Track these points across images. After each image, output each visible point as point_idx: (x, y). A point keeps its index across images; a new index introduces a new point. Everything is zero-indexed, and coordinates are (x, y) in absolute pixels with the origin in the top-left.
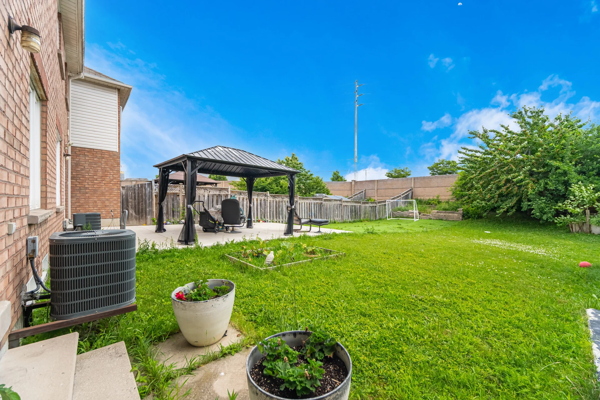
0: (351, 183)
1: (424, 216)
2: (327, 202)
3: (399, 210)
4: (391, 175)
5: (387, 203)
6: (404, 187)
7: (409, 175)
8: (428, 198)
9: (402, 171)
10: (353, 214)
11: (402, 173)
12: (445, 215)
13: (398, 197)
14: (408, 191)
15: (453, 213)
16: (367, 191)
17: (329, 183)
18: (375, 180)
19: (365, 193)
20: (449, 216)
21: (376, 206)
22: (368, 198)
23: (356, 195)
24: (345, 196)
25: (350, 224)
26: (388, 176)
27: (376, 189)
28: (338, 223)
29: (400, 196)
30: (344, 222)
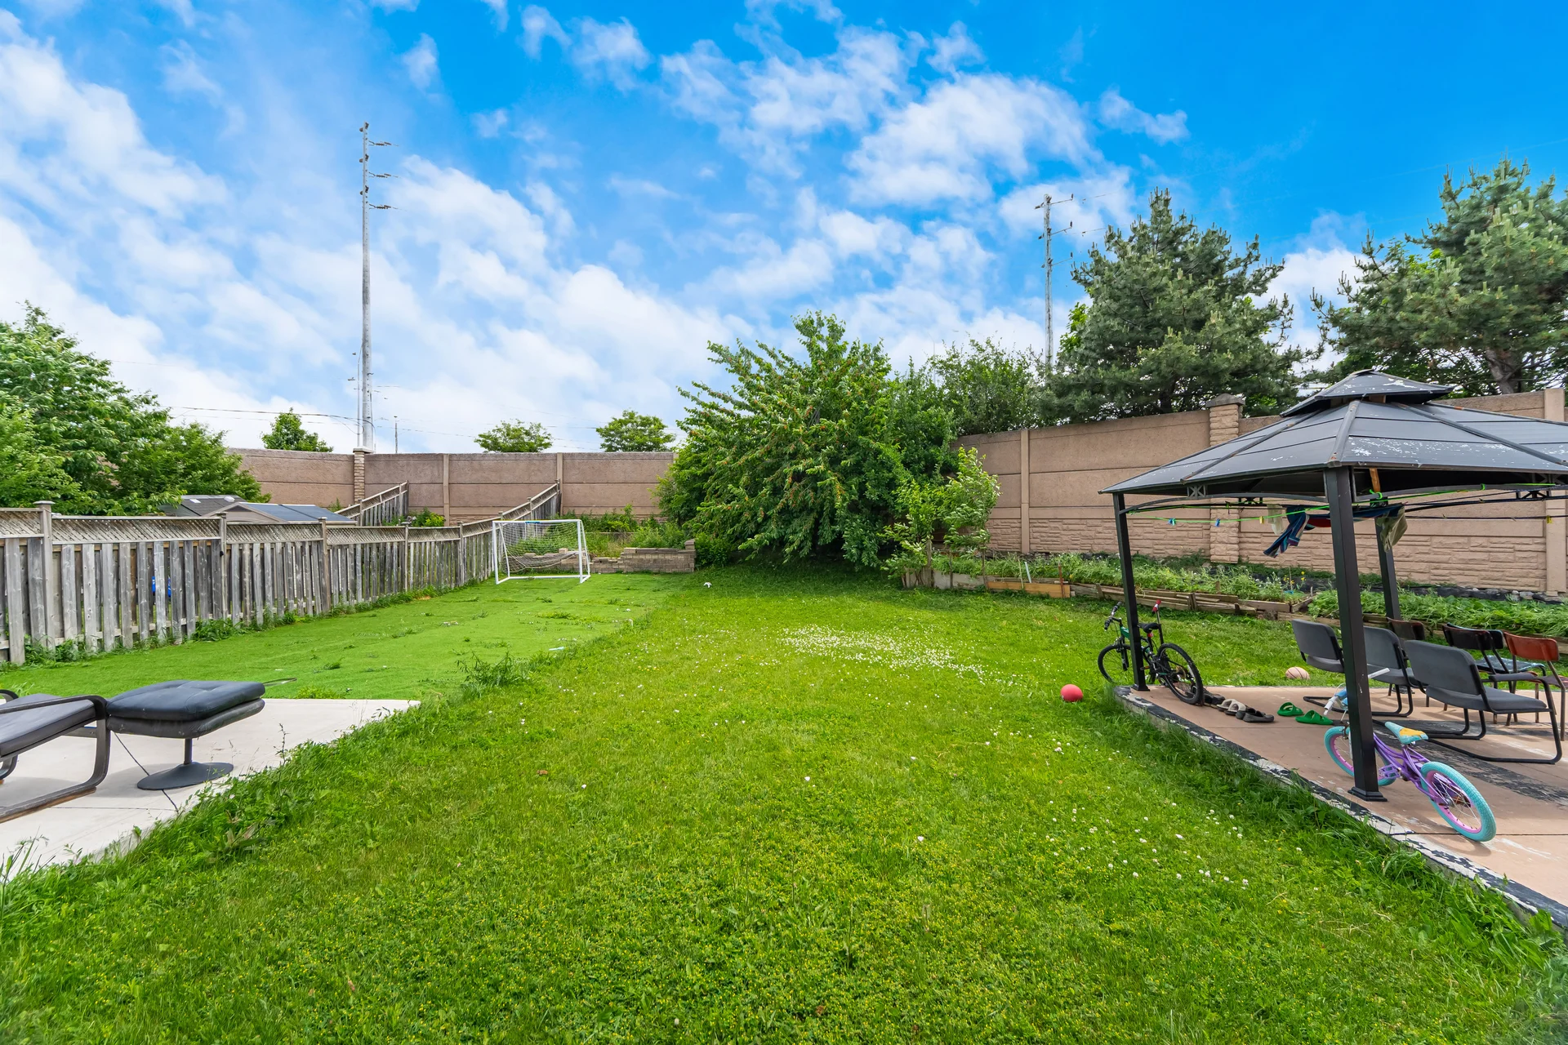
0: (352, 458)
1: (603, 566)
2: (246, 539)
3: (531, 548)
4: (495, 441)
5: (494, 529)
6: (534, 479)
7: (547, 445)
8: (603, 512)
9: (527, 433)
10: (375, 575)
11: (526, 439)
12: (655, 560)
13: (522, 510)
14: (548, 493)
15: (676, 553)
16: (412, 489)
17: (253, 453)
18: (442, 455)
19: (406, 495)
20: (666, 561)
21: (456, 542)
22: (420, 512)
23: (372, 501)
24: (328, 502)
25: (365, 619)
26: (485, 445)
27: (446, 483)
28: (308, 621)
29: (528, 507)
30: (334, 614)
